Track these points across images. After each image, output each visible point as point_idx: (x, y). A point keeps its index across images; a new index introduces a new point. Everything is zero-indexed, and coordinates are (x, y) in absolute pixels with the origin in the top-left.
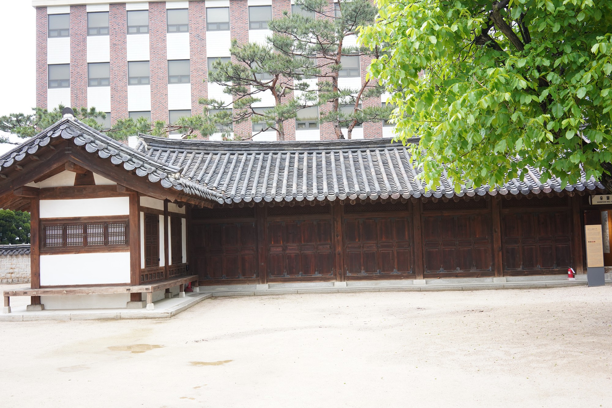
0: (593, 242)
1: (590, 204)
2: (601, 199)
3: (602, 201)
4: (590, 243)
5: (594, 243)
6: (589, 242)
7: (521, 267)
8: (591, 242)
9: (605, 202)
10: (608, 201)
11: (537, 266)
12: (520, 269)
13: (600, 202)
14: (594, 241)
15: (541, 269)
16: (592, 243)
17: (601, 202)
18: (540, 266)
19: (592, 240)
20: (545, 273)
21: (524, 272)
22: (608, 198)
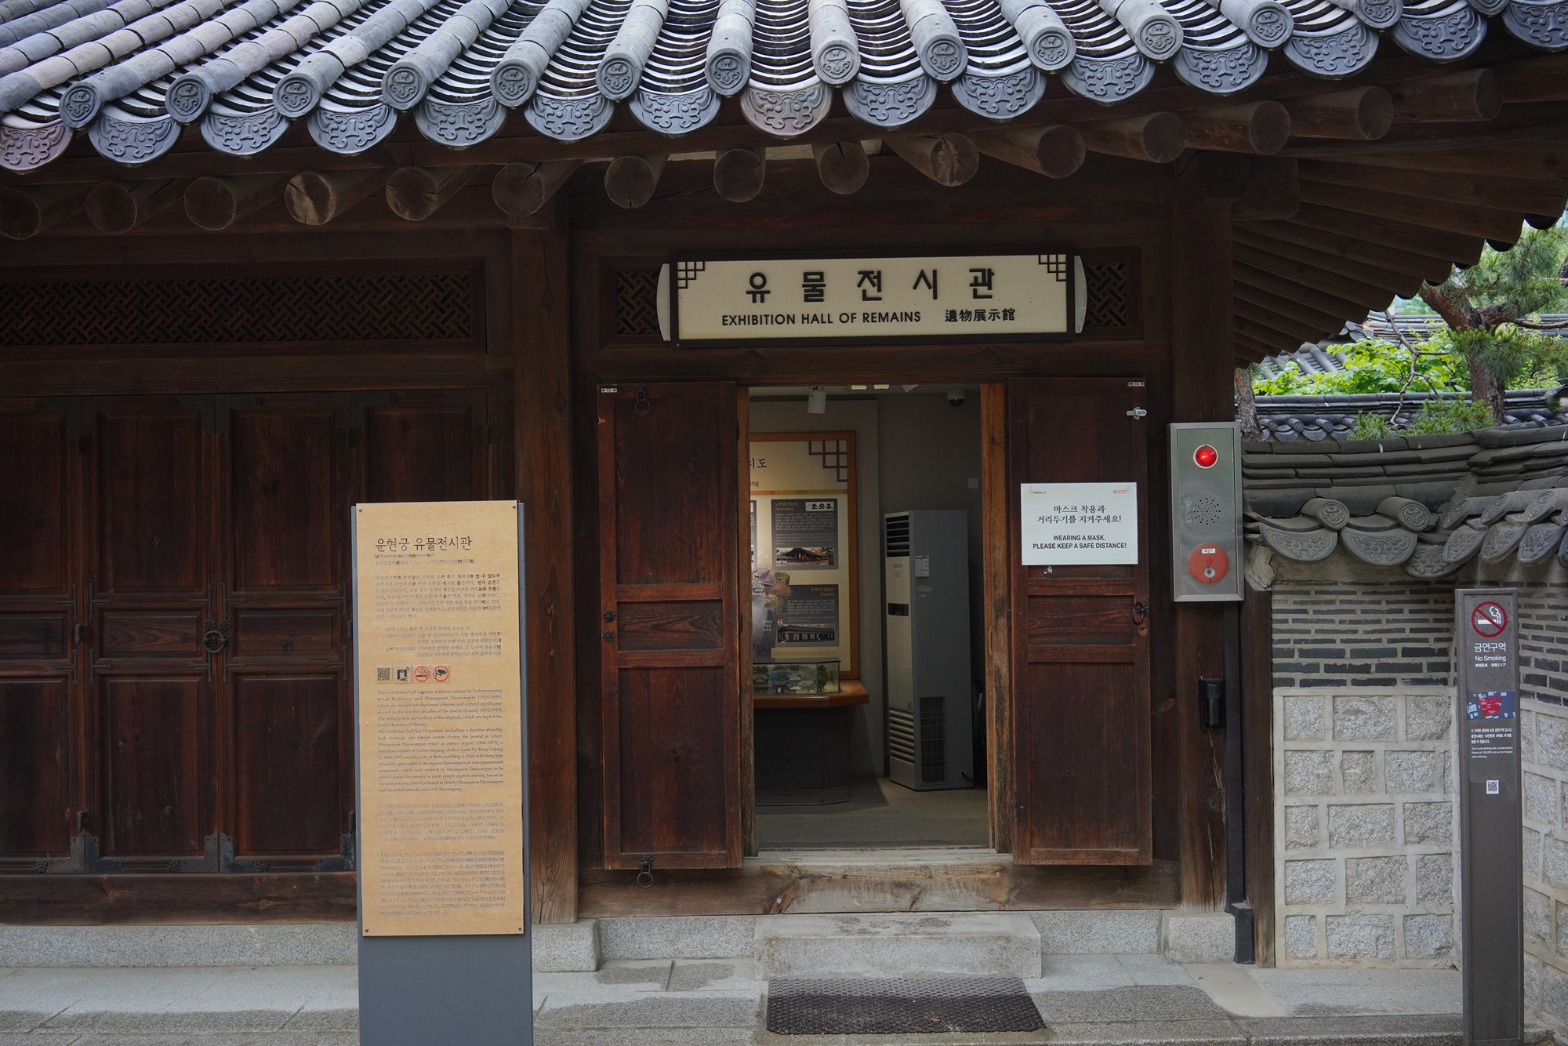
0: (423, 675)
1: (666, 336)
2: (758, 292)
3: (759, 309)
4: (393, 685)
5: (431, 685)
6: (383, 675)
7: (78, 843)
8: (402, 674)
9: (791, 319)
10: (813, 308)
11: (210, 844)
12: (70, 863)
13: (742, 320)
14: (432, 664)
15: (234, 868)
16: (412, 686)
17: (755, 320)
18: (228, 846)
19: (411, 660)
20: (264, 904)
21: (99, 886)
22: (814, 289)
